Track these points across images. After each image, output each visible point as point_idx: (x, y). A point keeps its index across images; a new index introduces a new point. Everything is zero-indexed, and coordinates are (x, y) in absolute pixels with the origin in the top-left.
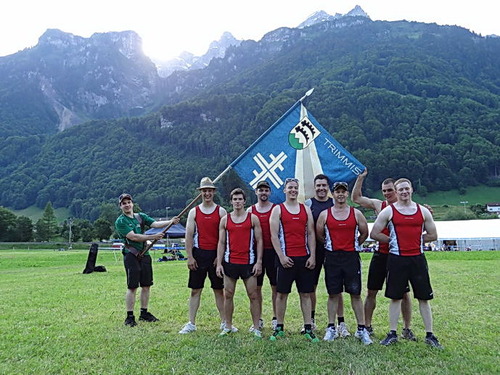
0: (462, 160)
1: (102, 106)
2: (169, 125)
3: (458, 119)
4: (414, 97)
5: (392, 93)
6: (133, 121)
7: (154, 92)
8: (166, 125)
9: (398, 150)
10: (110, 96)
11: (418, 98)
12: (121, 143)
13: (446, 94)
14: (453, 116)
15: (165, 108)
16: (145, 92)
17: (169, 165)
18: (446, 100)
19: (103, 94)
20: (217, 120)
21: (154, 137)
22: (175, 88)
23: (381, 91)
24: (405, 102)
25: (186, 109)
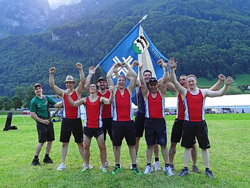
0: (233, 58)
1: (16, 27)
2: (57, 38)
3: (231, 34)
4: (205, 21)
5: (192, 18)
6: (35, 36)
7: (47, 18)
8: (55, 38)
9: (195, 53)
10: (20, 20)
11: (207, 22)
12: (28, 50)
13: (223, 19)
14: (228, 32)
15: (54, 28)
16: (42, 18)
17: (57, 62)
18: (224, 23)
19: (16, 19)
20: (86, 35)
21: (48, 46)
22: (60, 16)
23: (185, 17)
24: (199, 23)
25: (67, 28)
